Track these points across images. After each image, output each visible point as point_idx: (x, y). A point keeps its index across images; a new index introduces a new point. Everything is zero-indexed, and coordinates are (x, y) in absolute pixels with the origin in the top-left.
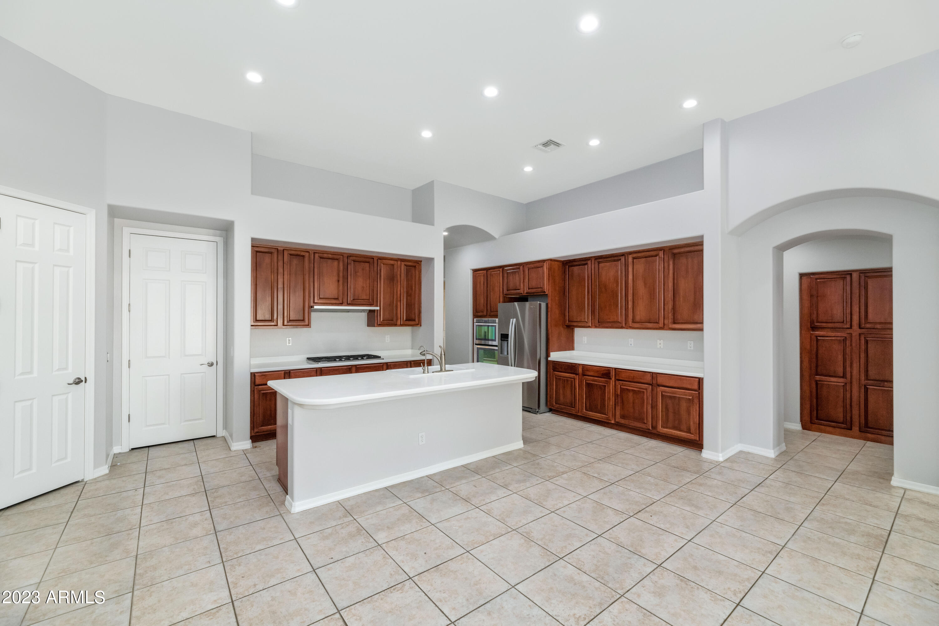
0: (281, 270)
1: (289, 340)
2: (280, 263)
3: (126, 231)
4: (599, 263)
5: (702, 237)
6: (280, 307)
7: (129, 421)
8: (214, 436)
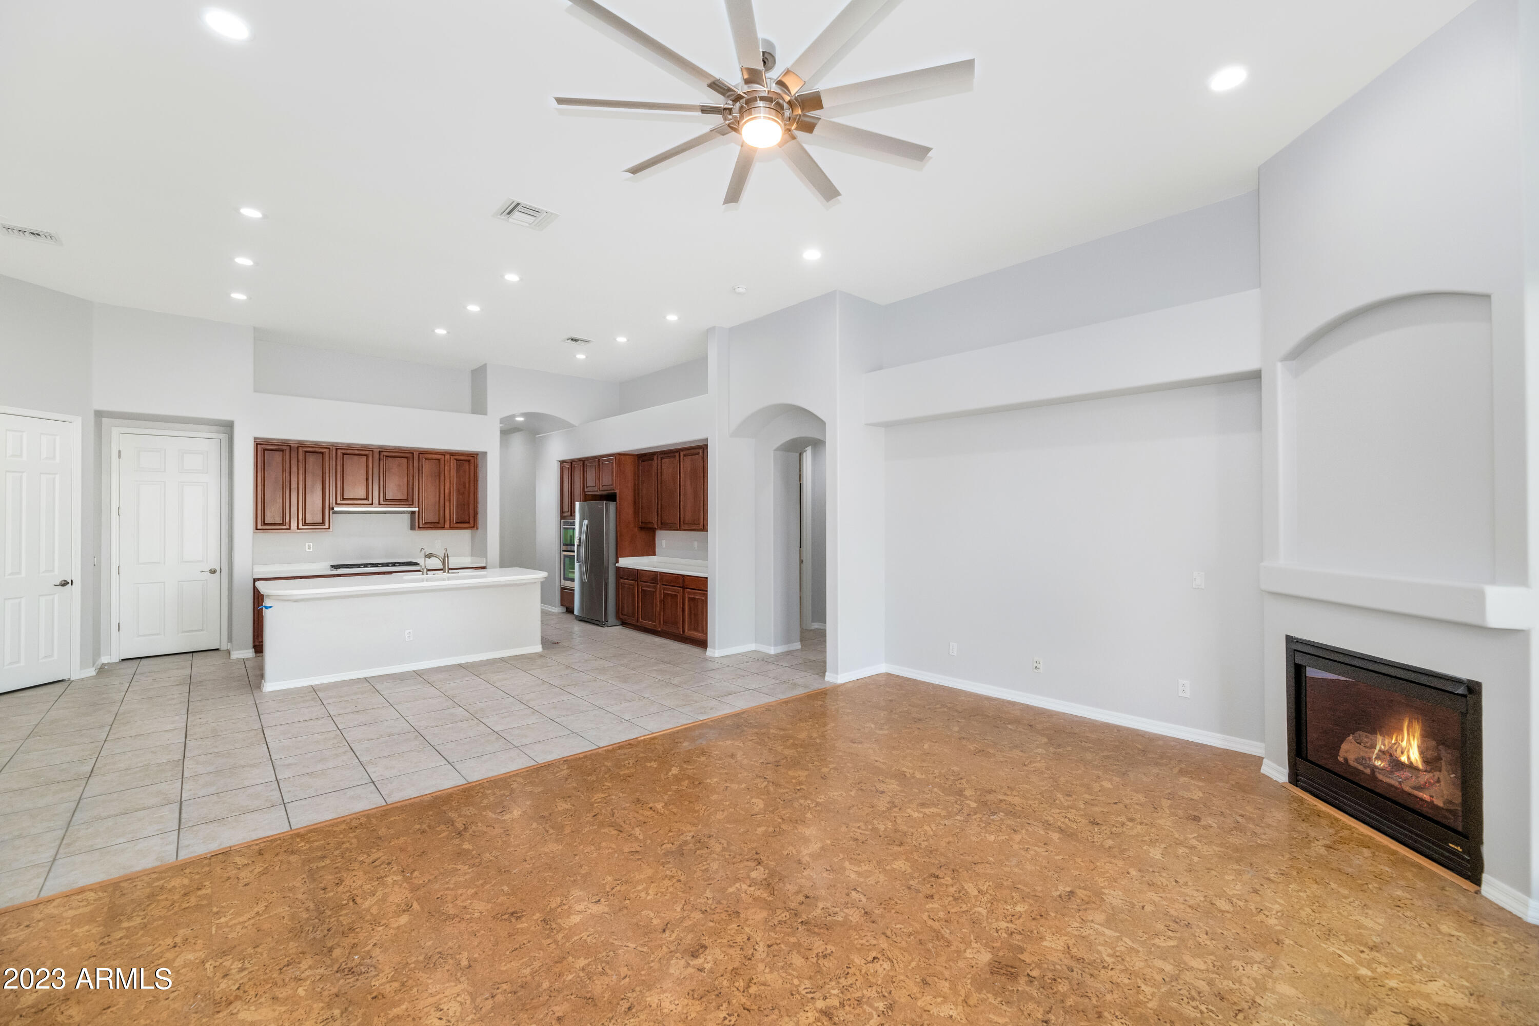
0: (294, 469)
1: (309, 546)
2: (294, 462)
3: (115, 431)
4: (662, 458)
5: (707, 440)
6: (294, 509)
7: (119, 630)
8: (217, 649)
